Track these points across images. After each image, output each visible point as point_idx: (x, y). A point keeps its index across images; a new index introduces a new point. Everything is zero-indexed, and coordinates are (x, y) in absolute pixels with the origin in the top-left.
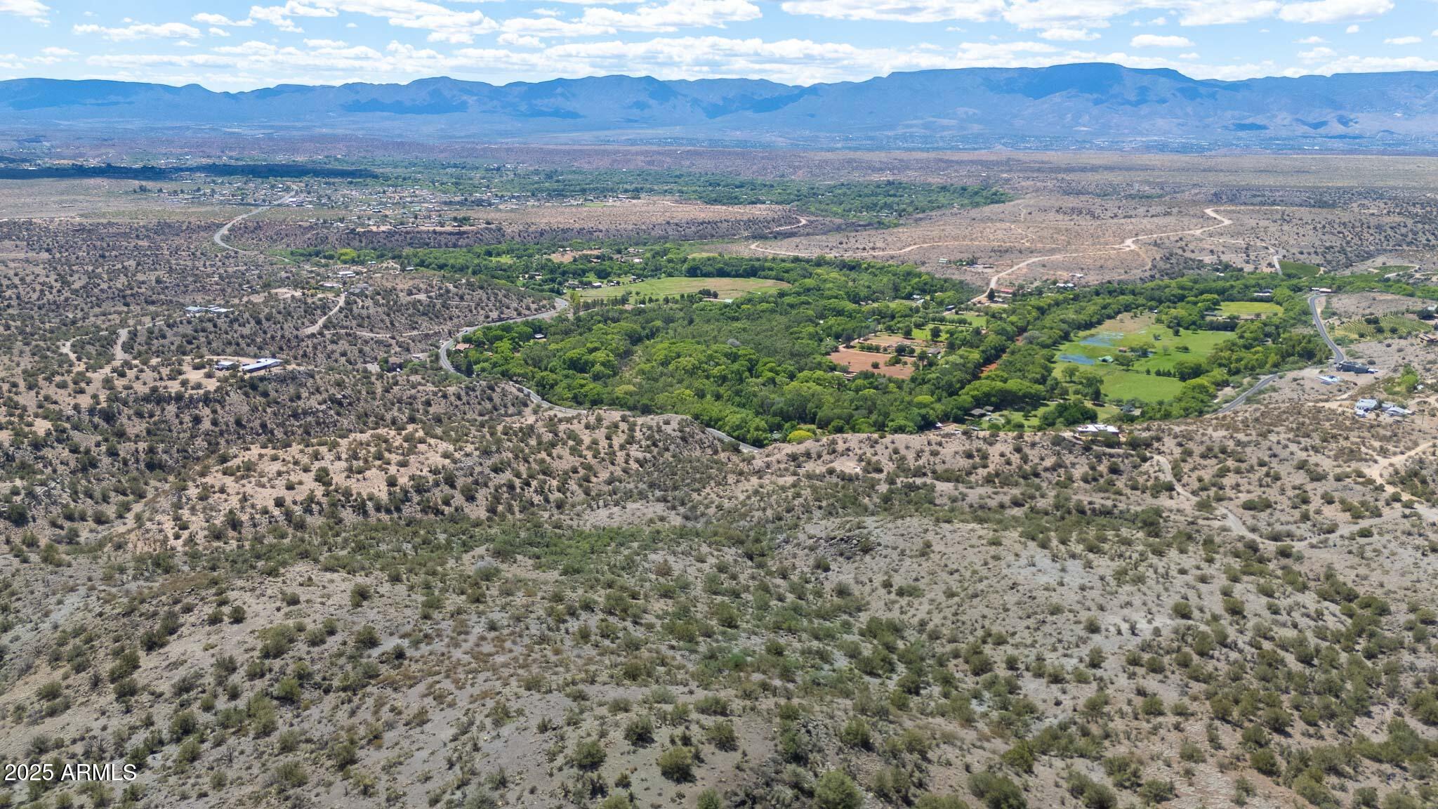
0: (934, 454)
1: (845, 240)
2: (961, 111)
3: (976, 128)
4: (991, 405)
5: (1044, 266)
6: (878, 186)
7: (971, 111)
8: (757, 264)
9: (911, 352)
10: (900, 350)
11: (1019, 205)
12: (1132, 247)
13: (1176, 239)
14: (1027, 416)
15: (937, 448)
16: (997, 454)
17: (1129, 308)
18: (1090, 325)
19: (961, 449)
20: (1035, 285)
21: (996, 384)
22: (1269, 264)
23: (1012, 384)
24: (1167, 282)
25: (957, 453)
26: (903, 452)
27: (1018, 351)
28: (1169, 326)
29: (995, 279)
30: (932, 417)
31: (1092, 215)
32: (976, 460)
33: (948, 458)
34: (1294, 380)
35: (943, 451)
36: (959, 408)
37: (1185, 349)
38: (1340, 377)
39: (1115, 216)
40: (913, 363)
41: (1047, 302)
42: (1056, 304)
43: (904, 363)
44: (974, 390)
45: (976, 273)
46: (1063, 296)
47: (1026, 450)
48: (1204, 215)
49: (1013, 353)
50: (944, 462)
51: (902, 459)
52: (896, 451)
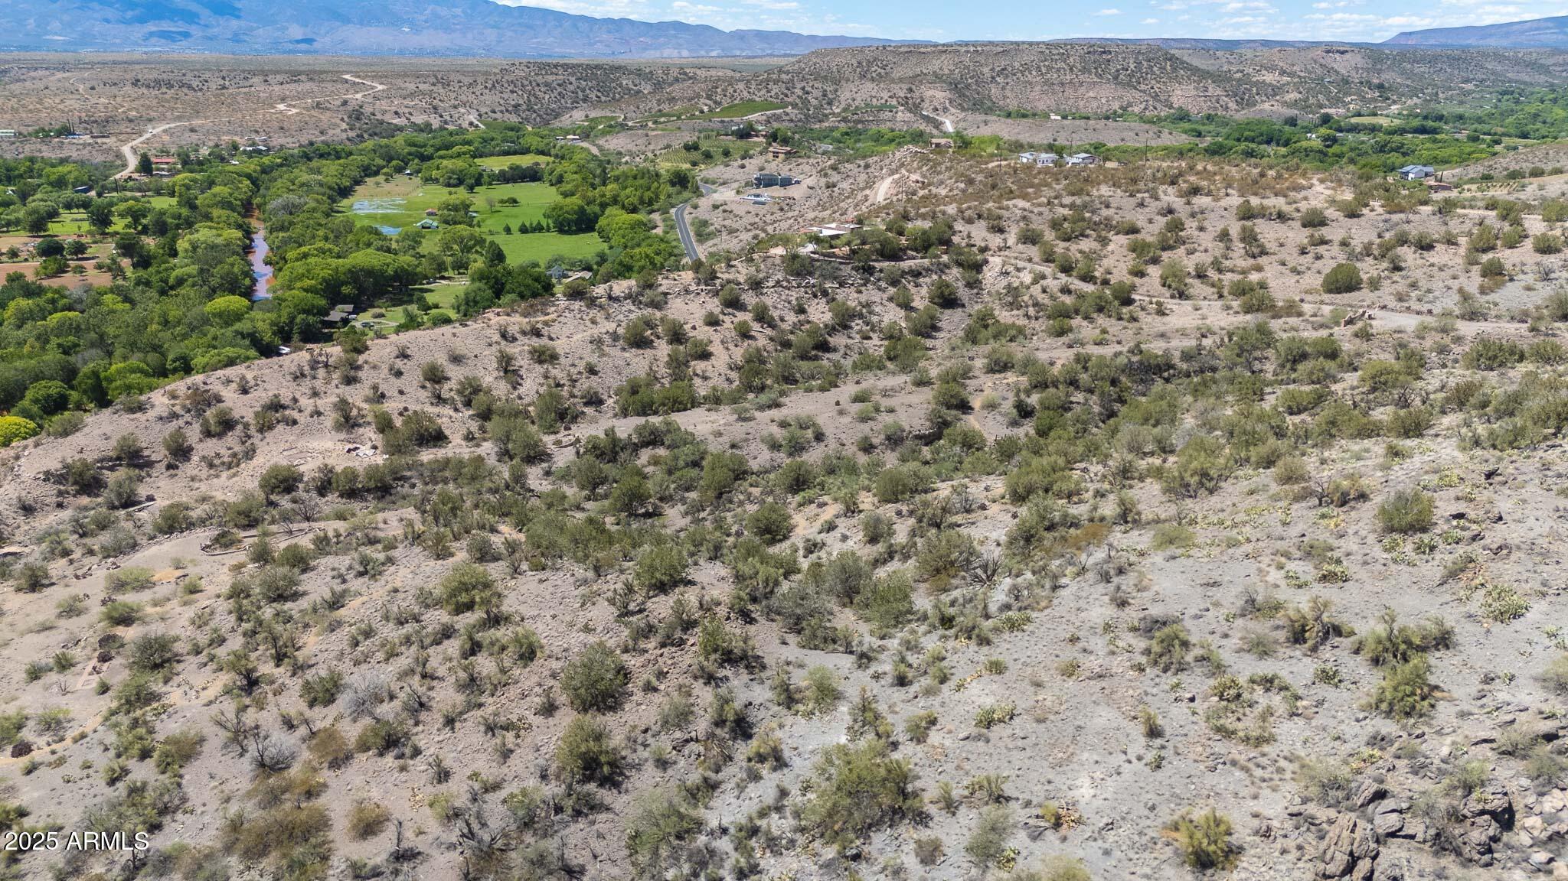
4: (344, 302)
5: (192, 131)
9: (79, 249)
10: (52, 250)
11: (68, 79)
12: (294, 111)
13: (339, 103)
14: (426, 308)
15: (536, 342)
16: (699, 323)
17: (369, 171)
18: (345, 192)
19: (595, 331)
20: (205, 151)
21: (334, 262)
22: (471, 124)
23: (365, 258)
24: (384, 141)
25: (597, 342)
26: (456, 374)
27: (291, 223)
28: (449, 185)
29: (126, 150)
30: (267, 337)
31: (190, 87)
32: (663, 349)
33: (594, 359)
34: (716, 207)
35: (560, 346)
36: (304, 311)
37: (514, 202)
38: (766, 194)
39: (224, 87)
40: (99, 267)
41: (252, 166)
42: (264, 171)
43: (81, 270)
44: (300, 277)
45: (85, 145)
46: (266, 160)
47: (750, 299)
48: (347, 81)
49: (282, 228)
50: (592, 371)
51: (477, 390)
52: (434, 376)
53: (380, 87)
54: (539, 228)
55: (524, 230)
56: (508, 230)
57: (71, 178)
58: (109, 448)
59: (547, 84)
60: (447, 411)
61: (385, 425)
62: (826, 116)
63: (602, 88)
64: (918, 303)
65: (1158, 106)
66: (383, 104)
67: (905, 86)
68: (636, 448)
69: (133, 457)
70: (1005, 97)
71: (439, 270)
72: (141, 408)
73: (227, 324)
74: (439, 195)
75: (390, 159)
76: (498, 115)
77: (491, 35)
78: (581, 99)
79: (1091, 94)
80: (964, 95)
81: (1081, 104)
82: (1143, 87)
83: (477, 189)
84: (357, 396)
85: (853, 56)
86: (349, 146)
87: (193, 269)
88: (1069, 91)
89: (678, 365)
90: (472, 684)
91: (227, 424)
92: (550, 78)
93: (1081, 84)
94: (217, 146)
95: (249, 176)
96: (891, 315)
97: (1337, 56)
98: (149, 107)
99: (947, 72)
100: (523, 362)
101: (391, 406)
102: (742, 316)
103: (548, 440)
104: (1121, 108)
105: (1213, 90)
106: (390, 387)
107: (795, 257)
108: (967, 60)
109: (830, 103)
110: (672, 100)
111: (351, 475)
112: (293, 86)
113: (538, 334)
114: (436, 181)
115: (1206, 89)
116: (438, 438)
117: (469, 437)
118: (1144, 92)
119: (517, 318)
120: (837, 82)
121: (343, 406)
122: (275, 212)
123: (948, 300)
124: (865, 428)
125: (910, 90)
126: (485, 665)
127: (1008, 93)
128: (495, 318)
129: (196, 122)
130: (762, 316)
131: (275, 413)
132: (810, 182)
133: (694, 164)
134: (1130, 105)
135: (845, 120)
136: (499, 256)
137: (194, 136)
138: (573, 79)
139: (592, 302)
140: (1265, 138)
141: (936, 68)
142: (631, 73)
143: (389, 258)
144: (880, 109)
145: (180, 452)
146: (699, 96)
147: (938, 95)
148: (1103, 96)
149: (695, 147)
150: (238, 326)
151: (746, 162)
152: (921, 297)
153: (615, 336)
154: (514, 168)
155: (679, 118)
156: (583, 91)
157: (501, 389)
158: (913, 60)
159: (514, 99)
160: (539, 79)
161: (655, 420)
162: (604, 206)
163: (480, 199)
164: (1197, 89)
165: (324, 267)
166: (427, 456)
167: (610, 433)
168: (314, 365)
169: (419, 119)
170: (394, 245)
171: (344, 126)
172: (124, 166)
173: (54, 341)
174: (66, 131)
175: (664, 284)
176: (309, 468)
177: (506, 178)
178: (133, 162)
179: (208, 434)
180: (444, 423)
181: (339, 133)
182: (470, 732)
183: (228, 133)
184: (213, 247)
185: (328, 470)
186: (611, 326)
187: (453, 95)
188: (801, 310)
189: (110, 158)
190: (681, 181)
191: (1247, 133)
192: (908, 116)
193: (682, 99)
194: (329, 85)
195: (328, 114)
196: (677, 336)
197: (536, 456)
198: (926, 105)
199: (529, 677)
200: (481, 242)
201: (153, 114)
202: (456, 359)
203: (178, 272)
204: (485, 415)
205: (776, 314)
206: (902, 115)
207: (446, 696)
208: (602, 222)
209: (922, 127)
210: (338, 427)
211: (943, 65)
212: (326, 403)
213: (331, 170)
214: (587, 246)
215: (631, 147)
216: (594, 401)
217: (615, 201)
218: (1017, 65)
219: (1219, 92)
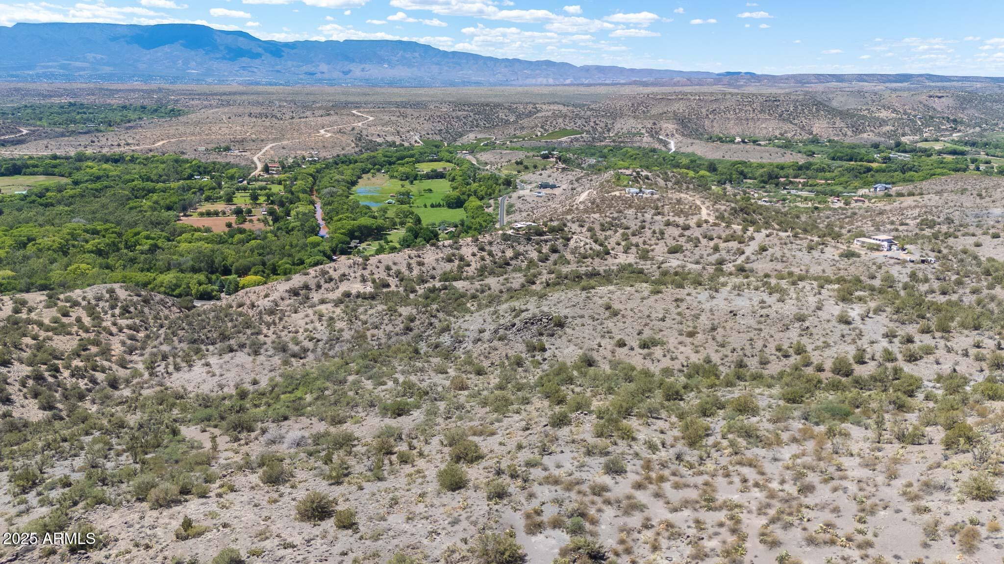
0: (421, 264)
1: (95, 139)
2: (90, 56)
3: (107, 69)
4: (356, 239)
5: (283, 148)
6: (62, 107)
7: (99, 56)
8: (19, 163)
9: (249, 212)
10: (238, 212)
11: (217, 112)
12: (329, 135)
13: (350, 129)
14: (387, 242)
15: (419, 259)
16: (469, 255)
17: (365, 171)
18: (354, 183)
19: (437, 256)
20: (291, 160)
21: (352, 222)
22: (416, 141)
23: (364, 221)
24: (372, 154)
25: (437, 260)
26: (394, 268)
27: (333, 202)
28: (401, 180)
29: (255, 159)
30: (329, 252)
31: (276, 117)
32: (457, 262)
33: (435, 265)
34: (519, 198)
35: (426, 261)
36: (343, 243)
37: (430, 191)
38: (544, 192)
39: (293, 118)
40: (259, 220)
41: (312, 170)
42: (317, 172)
43: (251, 221)
44: (339, 229)
45: (237, 156)
46: (318, 166)
47: (487, 248)
48: (354, 115)
49: (329, 204)
50: (434, 269)
51: (400, 273)
52: (388, 268)
53: (371, 118)
54: (439, 206)
55: (432, 206)
56: (425, 206)
57: (237, 175)
58: (301, 284)
59: (457, 117)
60: (391, 278)
61: (374, 281)
62: (605, 138)
63: (487, 119)
64: (544, 251)
65: (803, 134)
66: (372, 130)
67: (651, 122)
68: (440, 290)
69: (306, 287)
70: (712, 127)
71: (393, 226)
72: (307, 274)
73: (314, 247)
74: (395, 186)
75: (375, 165)
76: (430, 136)
77: (435, 69)
78: (474, 126)
79: (764, 126)
80: (686, 126)
81: (757, 131)
82: (796, 121)
83: (415, 182)
84: (366, 273)
85: (630, 100)
86: (356, 157)
87: (298, 224)
88: (751, 124)
89: (460, 268)
90: (390, 320)
91: (331, 280)
92: (460, 113)
93: (759, 119)
94: (295, 157)
95: (311, 175)
96: (534, 255)
97: (936, 99)
98: (260, 133)
99: (681, 111)
100: (414, 265)
101: (376, 276)
102: (484, 253)
103: (417, 287)
104: (780, 134)
105: (839, 123)
106: (375, 271)
107: (505, 234)
108: (694, 105)
109: (609, 131)
110: (523, 128)
111: (365, 293)
112: (327, 118)
113: (419, 257)
114: (396, 177)
115: (835, 123)
116: (388, 286)
117: (396, 286)
118: (796, 124)
119: (414, 252)
120: (615, 119)
121: (362, 276)
122: (325, 195)
123: (554, 250)
124: (502, 287)
125: (654, 124)
126: (393, 317)
127: (715, 124)
128: (407, 251)
129: (285, 142)
130: (490, 254)
131: (344, 277)
132: (564, 187)
133: (519, 172)
134: (786, 132)
135: (614, 141)
136: (418, 221)
137: (284, 151)
138: (472, 114)
139: (438, 247)
140: (848, 157)
141: (676, 109)
142: (505, 108)
143: (372, 221)
144: (635, 135)
145: (319, 287)
146: (537, 126)
147: (669, 126)
148: (769, 127)
149: (521, 163)
150: (319, 248)
151: (543, 172)
152: (545, 249)
153: (443, 258)
154: (433, 171)
155: (524, 139)
156: (477, 121)
157: (407, 273)
158: (664, 103)
159: (439, 126)
160: (454, 114)
161: (447, 283)
162: (469, 196)
163: (414, 188)
164: (828, 123)
165: (349, 224)
166: (385, 290)
167: (434, 286)
168: (354, 264)
169: (390, 139)
170: (376, 214)
171: (353, 145)
172: (256, 168)
173: (256, 251)
174: (227, 149)
175: (461, 242)
176: (354, 292)
177: (428, 177)
178: (260, 166)
179: (326, 282)
180: (390, 282)
181: (351, 149)
182: (390, 326)
183: (300, 149)
184: (304, 214)
185: (359, 292)
186: (442, 255)
187: (408, 124)
188: (503, 252)
189: (249, 163)
190: (508, 183)
191: (839, 154)
192: (650, 139)
193: (527, 127)
194: (345, 117)
195: (346, 136)
196: (462, 259)
197: (414, 291)
198: (662, 132)
199: (400, 319)
200: (412, 213)
201: (263, 137)
202: (395, 264)
203: (292, 225)
204: (401, 280)
205: (494, 253)
206: (647, 139)
207: (386, 321)
208: (466, 204)
209: (656, 146)
210: (361, 281)
211: (679, 107)
212: (358, 274)
213: (348, 172)
214: (458, 215)
215: (493, 160)
216: (433, 277)
217: (475, 192)
218: (722, 107)
219: (843, 125)
